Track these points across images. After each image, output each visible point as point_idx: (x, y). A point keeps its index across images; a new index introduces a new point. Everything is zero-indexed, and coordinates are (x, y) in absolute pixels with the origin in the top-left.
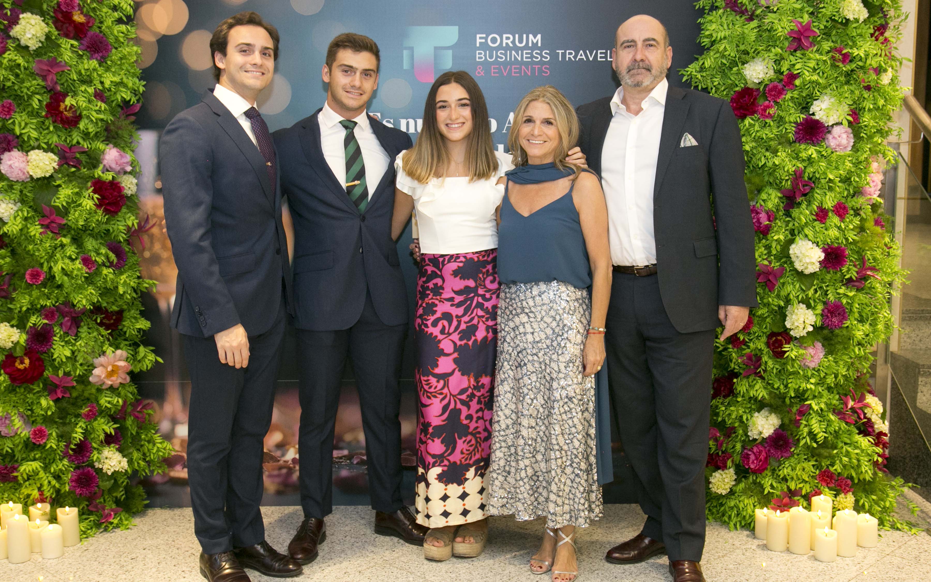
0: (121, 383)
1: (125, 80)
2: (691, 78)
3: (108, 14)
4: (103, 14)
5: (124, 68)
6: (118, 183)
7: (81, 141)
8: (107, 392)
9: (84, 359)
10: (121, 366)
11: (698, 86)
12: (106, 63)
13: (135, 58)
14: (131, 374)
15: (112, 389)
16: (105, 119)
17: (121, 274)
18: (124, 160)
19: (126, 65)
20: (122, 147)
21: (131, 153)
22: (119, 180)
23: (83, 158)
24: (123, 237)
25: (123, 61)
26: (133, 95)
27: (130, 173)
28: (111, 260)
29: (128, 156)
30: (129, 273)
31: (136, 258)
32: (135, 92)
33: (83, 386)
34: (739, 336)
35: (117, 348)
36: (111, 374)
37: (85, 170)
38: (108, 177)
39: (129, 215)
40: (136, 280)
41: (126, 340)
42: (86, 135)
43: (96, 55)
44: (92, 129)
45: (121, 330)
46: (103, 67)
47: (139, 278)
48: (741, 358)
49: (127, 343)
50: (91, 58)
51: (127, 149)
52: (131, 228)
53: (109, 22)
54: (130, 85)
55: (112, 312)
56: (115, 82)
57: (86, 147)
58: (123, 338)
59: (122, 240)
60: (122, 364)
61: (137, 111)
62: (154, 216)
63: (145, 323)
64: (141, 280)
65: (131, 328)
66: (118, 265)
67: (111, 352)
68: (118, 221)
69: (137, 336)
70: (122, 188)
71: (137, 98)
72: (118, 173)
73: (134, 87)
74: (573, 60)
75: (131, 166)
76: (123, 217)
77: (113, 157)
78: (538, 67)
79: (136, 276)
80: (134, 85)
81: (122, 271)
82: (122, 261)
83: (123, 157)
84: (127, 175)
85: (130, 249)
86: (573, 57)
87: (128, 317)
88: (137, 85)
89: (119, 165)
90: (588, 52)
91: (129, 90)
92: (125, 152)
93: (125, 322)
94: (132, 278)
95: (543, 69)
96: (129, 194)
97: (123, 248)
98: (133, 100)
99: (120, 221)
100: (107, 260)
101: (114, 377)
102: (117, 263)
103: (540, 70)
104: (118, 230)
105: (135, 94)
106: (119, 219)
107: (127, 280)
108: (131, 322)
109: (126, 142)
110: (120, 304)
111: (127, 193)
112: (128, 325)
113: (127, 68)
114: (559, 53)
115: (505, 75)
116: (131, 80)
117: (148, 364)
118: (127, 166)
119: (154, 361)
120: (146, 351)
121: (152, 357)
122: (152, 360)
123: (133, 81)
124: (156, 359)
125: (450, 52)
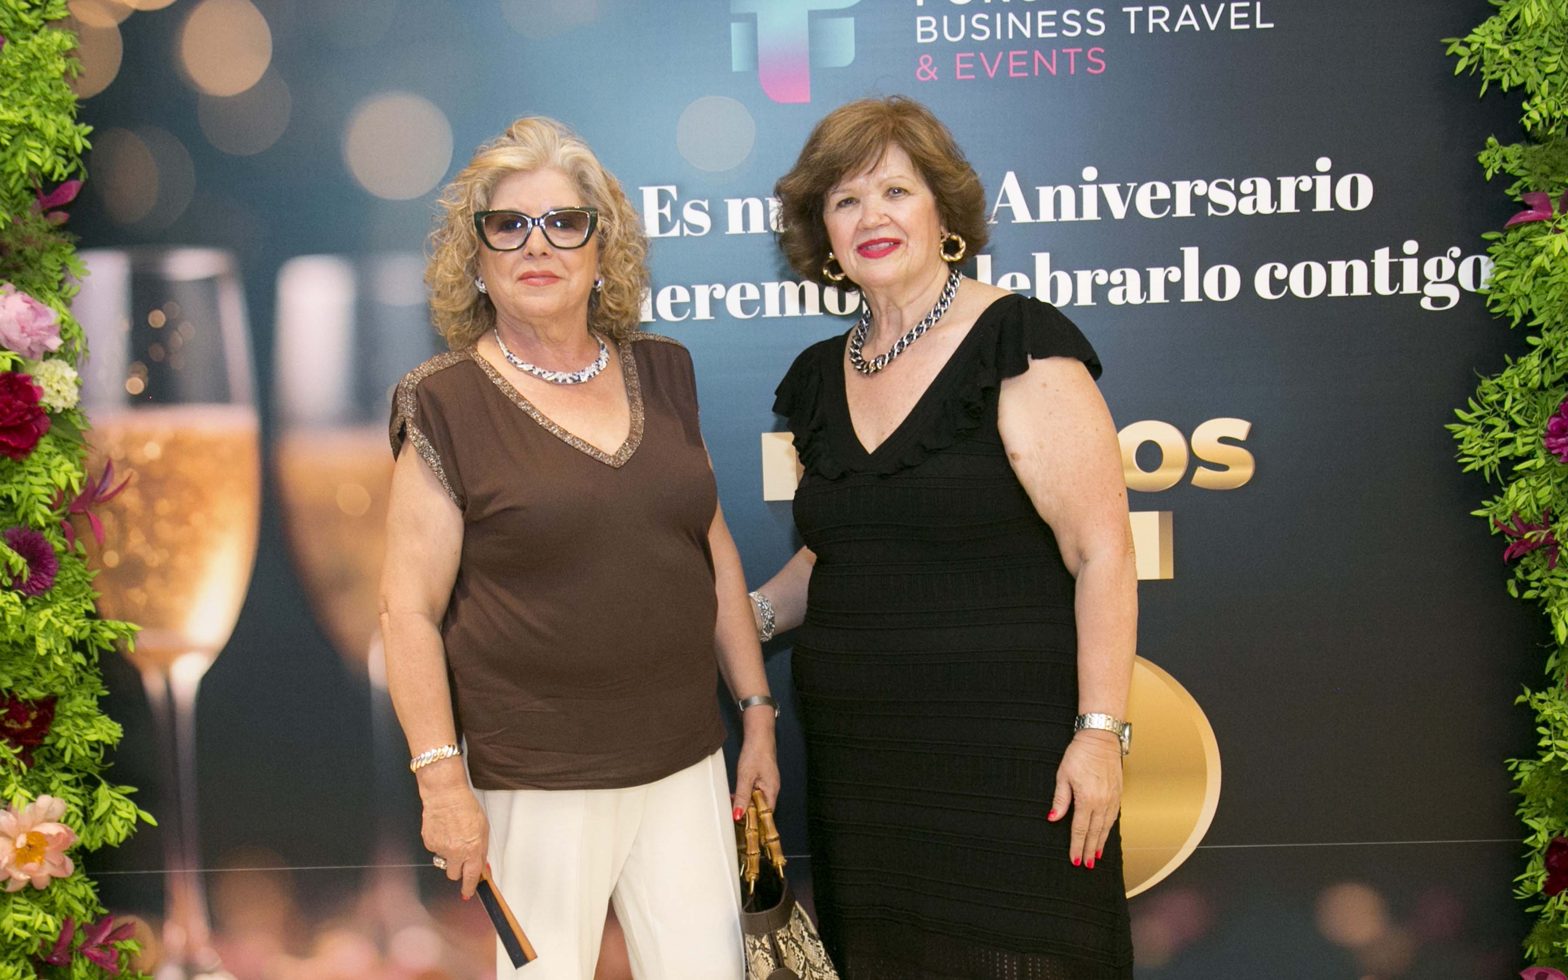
0: (53, 879)
1: (37, 119)
2: (1481, 62)
5: (36, 91)
6: (28, 378)
8: (17, 899)
10: (50, 836)
11: (1499, 82)
13: (62, 66)
14: (79, 853)
15: (30, 891)
17: (42, 605)
18: (43, 323)
19: (41, 83)
20: (38, 290)
21: (61, 305)
22: (29, 371)
24: (43, 514)
25: (33, 75)
26: (62, 161)
27: (58, 355)
28: (16, 573)
29: (52, 311)
30: (64, 603)
31: (81, 567)
32: (65, 151)
35: (41, 790)
36: (25, 855)
39: (59, 458)
40: (82, 622)
41: (64, 770)
45: (53, 745)
47: (89, 615)
51: (50, 295)
52: (64, 493)
54: (51, 131)
55: (26, 701)
56: (12, 127)
58: (57, 765)
59: (44, 523)
60: (52, 829)
61: (71, 198)
62: (126, 462)
63: (110, 728)
64: (98, 622)
65: (77, 740)
66: (35, 583)
67: (24, 801)
68: (31, 473)
69: (93, 759)
70: (36, 391)
71: (72, 168)
72: (27, 354)
73: (61, 137)
74: (1167, 30)
75: (61, 337)
76: (44, 464)
77: (13, 314)
78: (1075, 53)
79: (83, 612)
80: (63, 134)
81: (45, 599)
82: (45, 576)
83: (38, 314)
84: (53, 361)
85: (65, 545)
86: (1165, 22)
87: (69, 713)
88: (69, 133)
89: (29, 335)
90: (1203, 7)
91: (49, 146)
92: (43, 301)
93: (59, 726)
94: (73, 616)
95: (1089, 55)
96: (58, 407)
97: (47, 543)
98: (61, 171)
99: (36, 475)
100: (6, 573)
101: (33, 861)
102: (31, 579)
103: (1081, 58)
104: (34, 498)
105: (66, 157)
106: (33, 469)
107: (53, 620)
108: (76, 725)
109: (46, 279)
110: (46, 681)
111: (54, 406)
112: (66, 734)
113: (41, 90)
114: (1129, 13)
115: (992, 75)
116: (54, 121)
117: (120, 830)
118: (49, 337)
119: (134, 821)
120: (113, 797)
121: (128, 810)
122: (129, 820)
123: (58, 120)
124: (138, 817)
125: (850, 21)
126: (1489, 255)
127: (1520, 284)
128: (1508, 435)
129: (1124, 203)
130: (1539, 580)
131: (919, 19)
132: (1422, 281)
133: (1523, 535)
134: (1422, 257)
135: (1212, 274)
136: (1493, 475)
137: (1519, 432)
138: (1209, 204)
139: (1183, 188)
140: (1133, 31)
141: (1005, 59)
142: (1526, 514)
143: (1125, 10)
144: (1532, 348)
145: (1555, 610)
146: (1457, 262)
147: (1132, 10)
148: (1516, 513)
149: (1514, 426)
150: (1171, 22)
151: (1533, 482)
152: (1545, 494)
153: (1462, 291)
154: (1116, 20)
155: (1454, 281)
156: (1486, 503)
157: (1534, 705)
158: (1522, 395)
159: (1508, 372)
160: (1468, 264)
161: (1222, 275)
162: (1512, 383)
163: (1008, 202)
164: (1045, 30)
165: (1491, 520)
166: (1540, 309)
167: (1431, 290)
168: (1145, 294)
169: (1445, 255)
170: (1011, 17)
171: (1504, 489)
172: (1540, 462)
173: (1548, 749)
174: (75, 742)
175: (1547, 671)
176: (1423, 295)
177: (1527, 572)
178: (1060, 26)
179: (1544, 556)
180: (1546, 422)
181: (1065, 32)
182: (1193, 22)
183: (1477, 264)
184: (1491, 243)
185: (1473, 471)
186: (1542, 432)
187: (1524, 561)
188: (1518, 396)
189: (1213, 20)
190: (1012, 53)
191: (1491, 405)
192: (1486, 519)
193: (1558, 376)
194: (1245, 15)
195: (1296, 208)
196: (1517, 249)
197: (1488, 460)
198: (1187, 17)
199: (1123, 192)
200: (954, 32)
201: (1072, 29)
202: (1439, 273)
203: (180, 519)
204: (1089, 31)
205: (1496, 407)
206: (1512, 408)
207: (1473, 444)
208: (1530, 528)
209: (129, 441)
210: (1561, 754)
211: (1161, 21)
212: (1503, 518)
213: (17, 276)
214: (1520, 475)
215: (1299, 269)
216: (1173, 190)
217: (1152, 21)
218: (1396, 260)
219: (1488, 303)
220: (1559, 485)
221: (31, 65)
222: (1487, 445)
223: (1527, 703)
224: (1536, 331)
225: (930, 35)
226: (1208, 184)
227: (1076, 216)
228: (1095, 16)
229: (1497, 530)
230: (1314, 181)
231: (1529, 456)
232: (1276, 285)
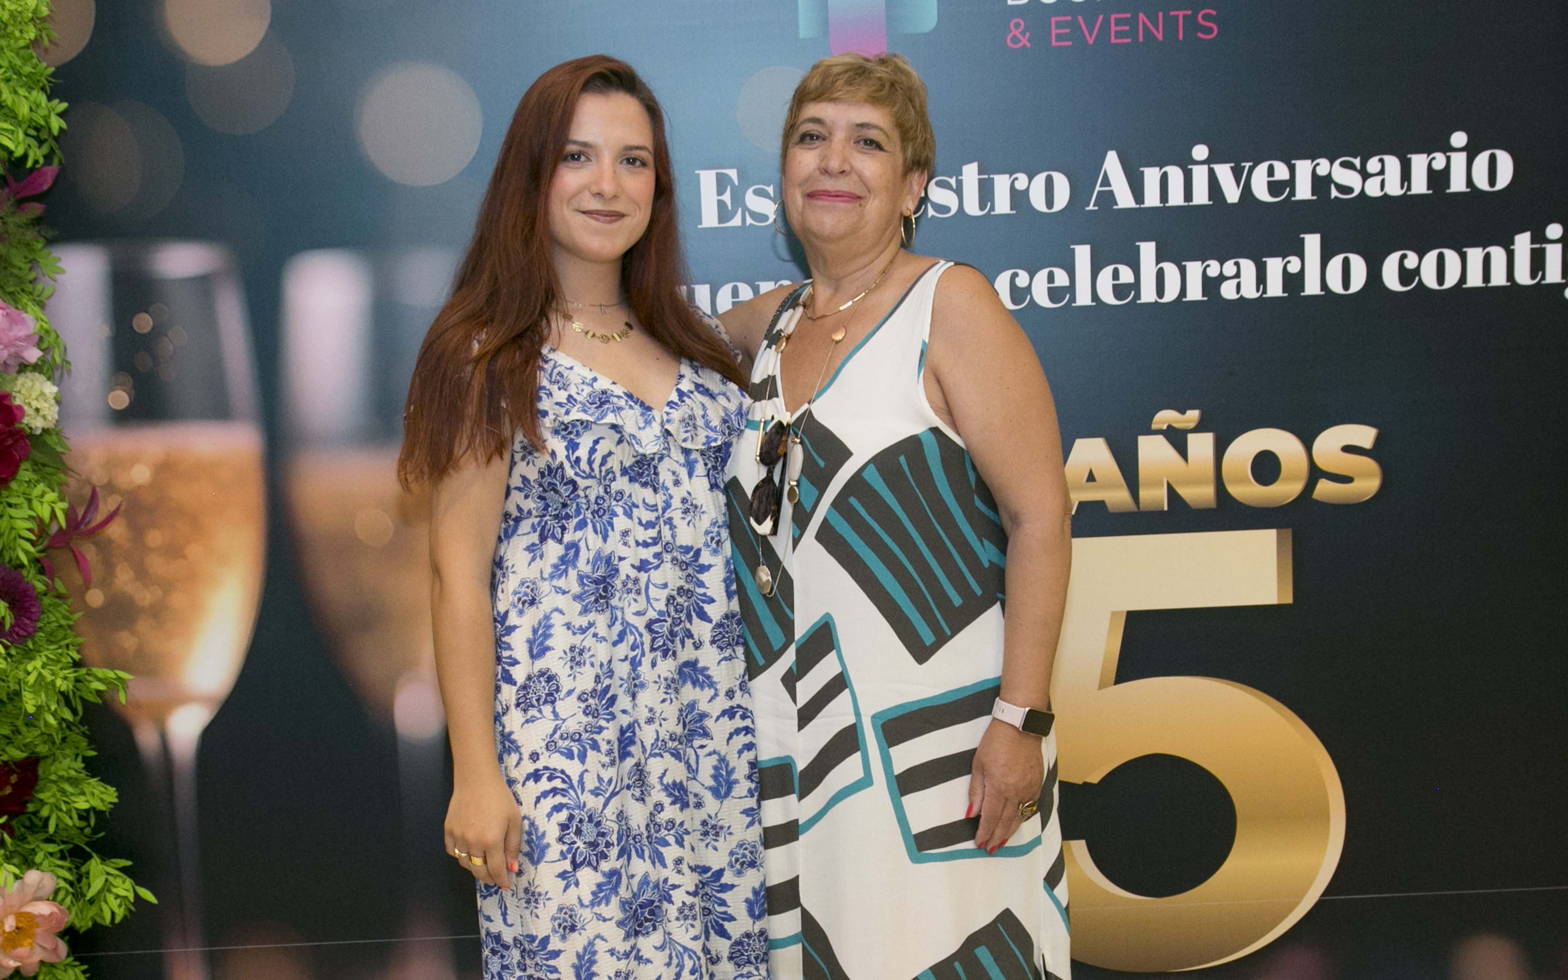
0: (42, 963)
1: (7, 98)
5: (5, 63)
10: (42, 916)
13: (32, 33)
14: (69, 934)
17: (29, 655)
18: (20, 332)
19: (9, 54)
20: (12, 294)
21: (37, 308)
22: (8, 389)
24: (26, 552)
26: (35, 142)
27: (36, 368)
29: (29, 317)
30: (50, 652)
31: (65, 609)
32: (37, 133)
35: (28, 863)
36: (14, 939)
39: (41, 487)
40: (70, 674)
41: (49, 840)
45: (35, 813)
47: (77, 664)
49: (52, 848)
51: (25, 299)
52: (49, 526)
54: (23, 111)
58: (43, 836)
59: (24, 559)
60: (43, 908)
61: (45, 186)
62: (111, 488)
63: (102, 793)
64: (83, 671)
65: (64, 808)
66: (17, 629)
67: (11, 878)
68: (10, 505)
69: (82, 829)
70: (16, 411)
73: (35, 117)
75: (41, 346)
76: (24, 494)
78: (1185, 16)
79: (71, 661)
80: (36, 112)
81: (27, 646)
82: (27, 622)
83: (13, 321)
84: (32, 374)
85: (46, 585)
87: (53, 777)
88: (43, 112)
89: (4, 347)
91: (20, 127)
92: (20, 307)
93: (43, 792)
94: (59, 666)
95: (1200, 19)
96: (37, 428)
97: (28, 583)
98: (35, 155)
99: (16, 506)
101: (22, 946)
102: (13, 626)
103: (1191, 23)
104: (14, 533)
105: (41, 138)
106: (11, 500)
107: (43, 672)
108: (63, 792)
109: (18, 280)
110: (28, 740)
111: (33, 427)
112: (52, 800)
113: (10, 62)
115: (1091, 41)
116: (26, 98)
117: (116, 910)
118: (26, 348)
119: (132, 899)
120: (108, 874)
121: (124, 887)
122: (126, 897)
123: (32, 99)
124: (136, 895)
129: (1238, 185)
135: (1335, 264)
138: (1333, 187)
139: (1304, 168)
141: (1106, 23)
161: (1346, 265)
163: (1110, 185)
168: (1261, 287)
174: (61, 810)
190: (1115, 17)
195: (1429, 189)
199: (1237, 173)
203: (174, 551)
209: (114, 463)
215: (1431, 257)
216: (1292, 169)
218: (1537, 246)
226: (1332, 164)
227: (1185, 201)
230: (1448, 159)
232: (1406, 276)
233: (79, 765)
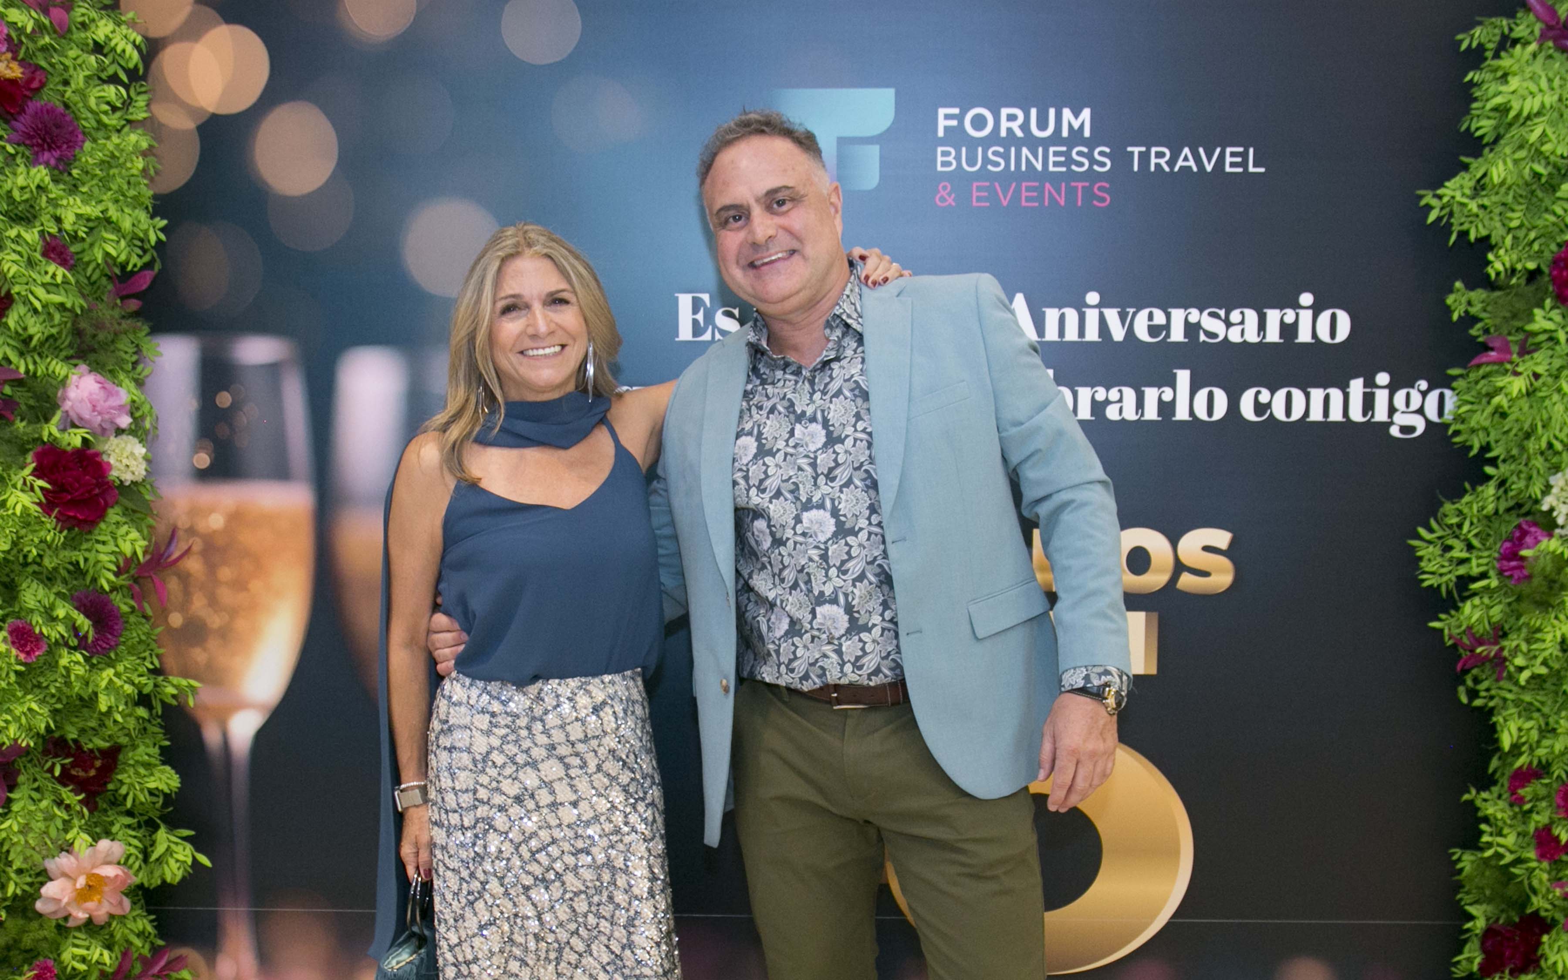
0: (112, 914)
1: (113, 213)
2: (1451, 212)
3: (79, 61)
4: (67, 62)
5: (114, 187)
6: (98, 454)
7: (13, 356)
8: (78, 934)
9: (25, 859)
10: (109, 877)
11: (1467, 233)
12: (70, 174)
13: (140, 164)
15: (89, 928)
16: (69, 305)
17: (104, 665)
18: (113, 402)
19: (119, 180)
20: (111, 371)
21: (132, 385)
22: (100, 448)
23: (22, 397)
24: (108, 581)
25: (112, 172)
26: (136, 252)
27: (129, 431)
28: (81, 634)
29: (123, 391)
31: (146, 628)
32: (140, 243)
33: (21, 922)
34: (1556, 831)
35: (101, 834)
36: (84, 895)
37: (24, 424)
38: (74, 439)
39: (125, 528)
40: (144, 679)
41: (125, 814)
42: (24, 344)
43: (47, 155)
44: (36, 329)
45: (115, 792)
46: (65, 183)
47: (153, 672)
48: (1562, 887)
49: (127, 821)
50: (35, 162)
51: (122, 376)
52: (128, 560)
53: (79, 79)
54: (127, 225)
55: (91, 751)
56: (91, 219)
57: (22, 370)
59: (107, 588)
60: (111, 871)
61: (144, 287)
65: (139, 787)
66: (100, 643)
67: (85, 844)
68: (98, 542)
70: (105, 467)
71: (147, 258)
72: (99, 430)
73: (136, 230)
74: (1167, 169)
75: (132, 415)
76: (111, 533)
77: (85, 394)
78: (1083, 188)
79: (146, 670)
80: (138, 227)
81: (109, 658)
82: (107, 636)
83: (109, 394)
84: (124, 437)
86: (1167, 162)
87: (131, 762)
88: (144, 226)
89: (100, 413)
90: (1201, 150)
91: (124, 238)
92: (115, 382)
93: (122, 774)
94: (136, 674)
95: (1096, 190)
96: (126, 481)
97: (113, 605)
98: (135, 261)
99: (104, 543)
100: (72, 634)
101: (92, 900)
102: (97, 640)
103: (1088, 193)
104: (100, 565)
105: (142, 248)
106: (101, 538)
107: (115, 679)
108: (137, 773)
109: (120, 362)
110: (110, 732)
111: (122, 480)
112: (128, 781)
113: (119, 186)
114: (1132, 153)
115: (1005, 203)
116: (130, 215)
117: (176, 871)
118: (119, 416)
119: (190, 863)
120: (170, 841)
121: (185, 853)
122: (185, 862)
123: (134, 215)
124: (194, 859)
125: (874, 151)
126: (1453, 389)
127: (1481, 418)
128: (1464, 555)
129: (1123, 327)
130: (1488, 690)
131: (940, 149)
132: (1392, 410)
133: (1476, 648)
134: (1393, 388)
135: (1202, 395)
136: (1449, 592)
137: (1475, 553)
138: (1201, 332)
139: (1178, 315)
140: (1136, 168)
141: (1018, 190)
142: (1479, 630)
143: (1130, 149)
144: (1489, 478)
145: (1501, 720)
146: (1424, 394)
147: (1136, 150)
148: (1470, 628)
149: (1470, 547)
150: (1171, 163)
151: (1486, 600)
152: (1497, 613)
153: (1428, 422)
154: (1121, 158)
155: (1421, 411)
156: (1443, 616)
157: (1478, 803)
158: (1479, 520)
159: (1467, 498)
160: (1433, 396)
161: (1211, 397)
162: (1471, 508)
164: (1056, 164)
165: (1446, 632)
166: (1497, 442)
167: (1400, 419)
168: (1140, 411)
169: (1413, 387)
170: (1025, 151)
171: (1460, 605)
172: (1494, 583)
173: (1489, 845)
174: (136, 789)
175: (1491, 770)
176: (1391, 423)
177: (1476, 681)
178: (1069, 161)
179: (1493, 668)
180: (1498, 545)
181: (1074, 168)
182: (1192, 163)
183: (1442, 397)
184: (1455, 378)
185: (1431, 586)
186: (1496, 555)
187: (1475, 671)
188: (1475, 521)
189: (1209, 161)
190: (1024, 184)
191: (1450, 526)
192: (1441, 631)
193: (1511, 503)
194: (1239, 160)
195: (1281, 338)
196: (1479, 387)
197: (1445, 579)
198: (1186, 159)
199: (1123, 317)
200: (972, 162)
201: (1081, 164)
202: (1408, 404)
203: (240, 585)
204: (1096, 168)
205: (1455, 528)
206: (1469, 532)
207: (1433, 563)
208: (1480, 642)
209: (195, 512)
210: (1501, 850)
211: (1162, 161)
212: (1458, 631)
213: (92, 357)
214: (1475, 594)
215: (1281, 395)
216: (1168, 316)
217: (1153, 161)
218: (1368, 390)
219: (1450, 432)
220: (1509, 604)
221: (110, 162)
222: (1446, 564)
223: (1471, 803)
224: (1493, 462)
225: (949, 164)
226: (1201, 313)
227: (1079, 337)
228: (1102, 153)
229: (1450, 643)
230: (1297, 315)
231: (1484, 576)
232: (1260, 408)
233: (156, 751)
